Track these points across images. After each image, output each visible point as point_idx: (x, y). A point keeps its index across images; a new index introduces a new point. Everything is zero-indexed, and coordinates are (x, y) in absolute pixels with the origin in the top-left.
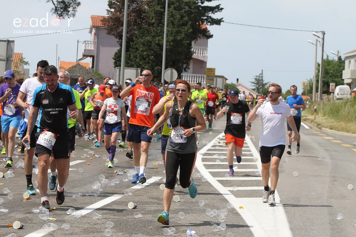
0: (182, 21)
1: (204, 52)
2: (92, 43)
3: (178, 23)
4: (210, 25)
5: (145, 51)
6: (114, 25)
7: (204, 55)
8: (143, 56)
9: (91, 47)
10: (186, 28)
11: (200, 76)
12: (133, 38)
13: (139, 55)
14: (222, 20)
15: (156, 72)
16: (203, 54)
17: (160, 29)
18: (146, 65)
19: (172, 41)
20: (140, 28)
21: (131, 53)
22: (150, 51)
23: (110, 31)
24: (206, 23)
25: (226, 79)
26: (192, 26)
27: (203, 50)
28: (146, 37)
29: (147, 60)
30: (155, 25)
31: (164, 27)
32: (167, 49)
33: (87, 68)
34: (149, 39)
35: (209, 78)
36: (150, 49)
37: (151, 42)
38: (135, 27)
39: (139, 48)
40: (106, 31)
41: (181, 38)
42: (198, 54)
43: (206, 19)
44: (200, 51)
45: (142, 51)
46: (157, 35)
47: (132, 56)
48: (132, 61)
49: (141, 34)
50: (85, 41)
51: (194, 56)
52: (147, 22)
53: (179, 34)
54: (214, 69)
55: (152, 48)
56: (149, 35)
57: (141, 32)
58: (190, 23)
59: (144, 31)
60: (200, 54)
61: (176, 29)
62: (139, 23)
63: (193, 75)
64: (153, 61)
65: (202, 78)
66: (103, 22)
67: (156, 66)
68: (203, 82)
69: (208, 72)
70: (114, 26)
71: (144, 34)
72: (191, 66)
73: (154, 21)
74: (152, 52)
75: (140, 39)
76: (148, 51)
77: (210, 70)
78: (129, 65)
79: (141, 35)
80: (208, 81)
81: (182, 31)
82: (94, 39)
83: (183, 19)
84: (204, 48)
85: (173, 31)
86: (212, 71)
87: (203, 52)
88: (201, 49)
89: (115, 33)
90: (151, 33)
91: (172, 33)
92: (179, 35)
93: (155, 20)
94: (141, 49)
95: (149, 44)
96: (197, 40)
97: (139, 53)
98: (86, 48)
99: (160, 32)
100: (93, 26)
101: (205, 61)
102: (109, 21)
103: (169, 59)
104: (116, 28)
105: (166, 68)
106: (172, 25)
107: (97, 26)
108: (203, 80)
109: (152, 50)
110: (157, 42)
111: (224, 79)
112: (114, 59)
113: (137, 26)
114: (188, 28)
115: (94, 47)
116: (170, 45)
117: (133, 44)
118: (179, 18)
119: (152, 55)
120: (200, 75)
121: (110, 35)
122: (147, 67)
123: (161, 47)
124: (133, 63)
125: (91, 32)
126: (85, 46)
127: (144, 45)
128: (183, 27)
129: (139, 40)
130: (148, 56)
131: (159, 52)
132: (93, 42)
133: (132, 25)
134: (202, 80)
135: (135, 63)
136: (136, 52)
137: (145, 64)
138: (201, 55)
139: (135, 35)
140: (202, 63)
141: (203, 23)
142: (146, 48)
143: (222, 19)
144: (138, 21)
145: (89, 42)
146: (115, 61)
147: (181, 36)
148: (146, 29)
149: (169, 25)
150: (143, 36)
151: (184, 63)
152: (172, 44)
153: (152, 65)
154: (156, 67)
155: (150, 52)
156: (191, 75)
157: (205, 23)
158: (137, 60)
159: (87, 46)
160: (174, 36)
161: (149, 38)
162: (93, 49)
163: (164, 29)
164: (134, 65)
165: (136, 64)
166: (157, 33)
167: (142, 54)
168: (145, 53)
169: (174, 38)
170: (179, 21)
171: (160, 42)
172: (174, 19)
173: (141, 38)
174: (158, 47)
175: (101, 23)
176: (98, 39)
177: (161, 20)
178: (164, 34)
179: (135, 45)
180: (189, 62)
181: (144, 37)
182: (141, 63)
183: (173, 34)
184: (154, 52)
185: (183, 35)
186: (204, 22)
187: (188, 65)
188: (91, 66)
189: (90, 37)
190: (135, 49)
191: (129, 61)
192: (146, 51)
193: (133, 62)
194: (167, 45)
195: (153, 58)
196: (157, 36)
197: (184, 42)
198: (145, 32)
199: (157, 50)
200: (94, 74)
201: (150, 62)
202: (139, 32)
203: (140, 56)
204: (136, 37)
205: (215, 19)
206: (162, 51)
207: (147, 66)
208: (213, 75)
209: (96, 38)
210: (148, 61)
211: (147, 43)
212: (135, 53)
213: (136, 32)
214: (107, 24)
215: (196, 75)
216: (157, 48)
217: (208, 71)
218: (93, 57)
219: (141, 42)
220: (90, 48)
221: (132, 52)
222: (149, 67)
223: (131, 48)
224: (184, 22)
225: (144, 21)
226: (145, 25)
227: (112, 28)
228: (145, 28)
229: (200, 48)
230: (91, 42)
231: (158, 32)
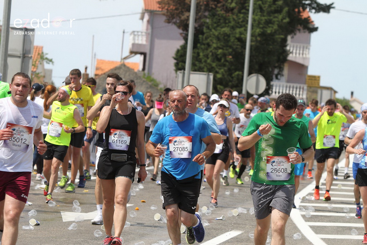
0: (275, 6)
1: (305, 52)
2: (144, 34)
3: (269, 10)
4: (315, 13)
5: (220, 48)
6: (176, 9)
7: (304, 56)
8: (217, 55)
9: (142, 40)
10: (280, 17)
11: (298, 87)
12: (203, 29)
13: (211, 54)
14: (333, 6)
15: (235, 79)
16: (303, 54)
17: (243, 17)
18: (220, 69)
19: (259, 35)
20: (214, 15)
21: (199, 51)
22: (228, 48)
23: (170, 17)
24: (310, 9)
25: (335, 92)
26: (290, 14)
27: (303, 48)
28: (222, 28)
29: (223, 60)
30: (236, 11)
31: (248, 14)
32: (251, 46)
33: (136, 70)
34: (226, 32)
35: (312, 89)
36: (227, 46)
37: (229, 36)
38: (207, 14)
39: (211, 43)
40: (164, 18)
41: (272, 31)
42: (296, 54)
43: (309, 5)
44: (300, 51)
45: (215, 48)
46: (238, 25)
47: (201, 54)
48: (200, 61)
49: (215, 23)
50: (134, 32)
51: (291, 57)
52: (223, 6)
53: (270, 25)
54: (319, 77)
55: (230, 44)
56: (227, 25)
57: (215, 20)
58: (286, 9)
59: (220, 20)
60: (299, 54)
61: (266, 18)
62: (212, 8)
63: (288, 85)
64: (231, 63)
65: (301, 90)
66: (160, 4)
67: (236, 70)
68: (302, 95)
69: (310, 81)
70: (176, 11)
71: (219, 24)
72: (286, 72)
73: (233, 5)
74: (230, 50)
75: (213, 30)
76: (225, 48)
77: (313, 79)
78: (196, 68)
79: (215, 25)
80: (310, 93)
81: (274, 22)
82: (147, 29)
83: (277, 3)
84: (305, 47)
85: (262, 20)
86: (315, 80)
87: (303, 51)
88: (300, 48)
89: (178, 21)
90: (230, 22)
91: (259, 23)
92: (269, 27)
93: (236, 3)
94: (215, 45)
95: (226, 38)
96: (295, 34)
97: (211, 51)
98: (135, 41)
99: (242, 22)
100: (146, 10)
101: (306, 64)
102: (169, 4)
103: (254, 61)
104: (179, 13)
105: (250, 73)
106: (261, 12)
107: (152, 9)
108: (303, 92)
109: (231, 47)
110: (237, 36)
111: (333, 92)
112: (175, 59)
113: (209, 11)
114: (282, 17)
115: (146, 41)
116: (256, 41)
117: (202, 39)
118: (270, 2)
119: (230, 55)
120: (298, 85)
121: (170, 24)
122: (222, 72)
123: (243, 42)
124: (202, 65)
125: (142, 18)
126: (134, 39)
127: (218, 39)
128: (276, 15)
129: (211, 33)
130: (224, 55)
131: (240, 51)
132: (146, 33)
133: (202, 10)
134: (301, 93)
135: (205, 65)
136: (207, 49)
137: (219, 67)
138: (301, 55)
139: (206, 25)
140: (301, 68)
141: (304, 9)
142: (222, 43)
143: (332, 4)
144: (212, 5)
145: (140, 33)
146: (175, 61)
147: (272, 27)
148: (222, 16)
149: (256, 12)
150: (218, 26)
151: (275, 67)
152: (259, 39)
153: (229, 70)
154: (235, 72)
155: (227, 50)
156: (285, 84)
157: (308, 9)
158: (209, 61)
159: (136, 38)
160: (263, 28)
161: (226, 30)
162: (144, 42)
163: (248, 17)
164: (203, 68)
165: (207, 67)
166: (238, 23)
167: (215, 53)
168: (220, 51)
169: (262, 30)
170: (270, 6)
171: (242, 36)
172: (263, 3)
173: (215, 29)
174: (239, 43)
175: (158, 5)
176: (152, 28)
177: (245, 3)
178: (247, 23)
179: (206, 38)
180: (282, 66)
181: (219, 28)
182: (214, 65)
183: (262, 24)
184: (234, 50)
185: (276, 27)
186: (306, 8)
187: (281, 69)
188: (141, 67)
189: (142, 26)
190: (206, 46)
191: (197, 63)
192: (222, 49)
193: (202, 63)
194: (252, 41)
195: (231, 59)
196: (237, 27)
197: (277, 36)
198: (222, 21)
199: (237, 48)
200: (145, 80)
201: (227, 64)
202: (212, 20)
203: (213, 55)
204: (208, 28)
205: (322, 5)
206: (245, 48)
207: (222, 70)
208: (317, 86)
209: (150, 27)
210: (225, 63)
211: (224, 36)
212: (205, 51)
213: (208, 21)
214: (166, 8)
215: (292, 85)
216: (238, 45)
217: (309, 79)
218: (144, 54)
219: (214, 35)
220: (140, 42)
221: (202, 49)
222: (226, 72)
223: (199, 43)
224: (278, 7)
225: (219, 5)
226: (221, 10)
227: (174, 14)
228: (220, 15)
229: (299, 46)
230: (142, 32)
231: (240, 21)
